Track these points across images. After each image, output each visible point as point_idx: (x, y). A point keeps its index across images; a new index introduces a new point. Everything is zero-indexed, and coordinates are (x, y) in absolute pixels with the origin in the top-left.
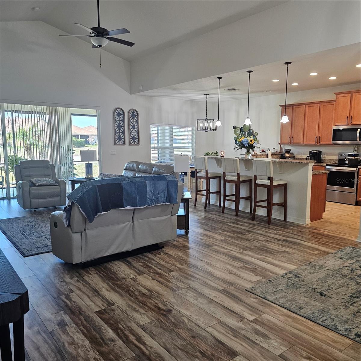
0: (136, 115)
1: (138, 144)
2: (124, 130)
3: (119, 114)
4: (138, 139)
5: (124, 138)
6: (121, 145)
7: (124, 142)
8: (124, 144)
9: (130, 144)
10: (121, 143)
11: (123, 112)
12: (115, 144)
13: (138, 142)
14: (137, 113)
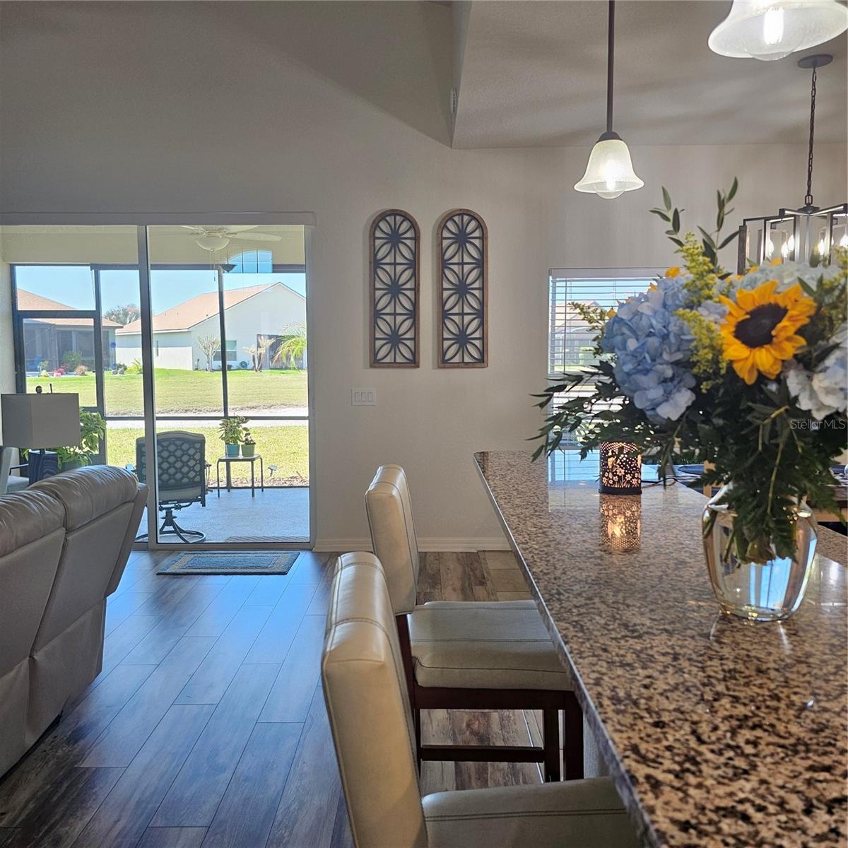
0: (477, 234)
1: (481, 361)
2: (415, 304)
3: (394, 239)
4: (483, 339)
5: (415, 339)
6: (400, 365)
7: (415, 353)
8: (414, 362)
9: (444, 362)
10: (398, 360)
11: (414, 226)
12: (375, 362)
13: (483, 352)
14: (481, 225)
